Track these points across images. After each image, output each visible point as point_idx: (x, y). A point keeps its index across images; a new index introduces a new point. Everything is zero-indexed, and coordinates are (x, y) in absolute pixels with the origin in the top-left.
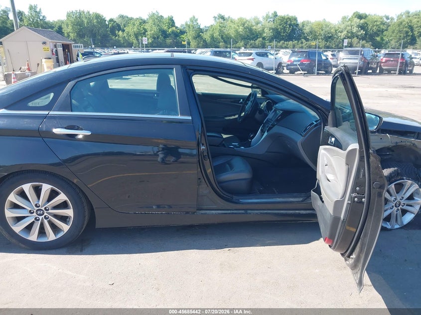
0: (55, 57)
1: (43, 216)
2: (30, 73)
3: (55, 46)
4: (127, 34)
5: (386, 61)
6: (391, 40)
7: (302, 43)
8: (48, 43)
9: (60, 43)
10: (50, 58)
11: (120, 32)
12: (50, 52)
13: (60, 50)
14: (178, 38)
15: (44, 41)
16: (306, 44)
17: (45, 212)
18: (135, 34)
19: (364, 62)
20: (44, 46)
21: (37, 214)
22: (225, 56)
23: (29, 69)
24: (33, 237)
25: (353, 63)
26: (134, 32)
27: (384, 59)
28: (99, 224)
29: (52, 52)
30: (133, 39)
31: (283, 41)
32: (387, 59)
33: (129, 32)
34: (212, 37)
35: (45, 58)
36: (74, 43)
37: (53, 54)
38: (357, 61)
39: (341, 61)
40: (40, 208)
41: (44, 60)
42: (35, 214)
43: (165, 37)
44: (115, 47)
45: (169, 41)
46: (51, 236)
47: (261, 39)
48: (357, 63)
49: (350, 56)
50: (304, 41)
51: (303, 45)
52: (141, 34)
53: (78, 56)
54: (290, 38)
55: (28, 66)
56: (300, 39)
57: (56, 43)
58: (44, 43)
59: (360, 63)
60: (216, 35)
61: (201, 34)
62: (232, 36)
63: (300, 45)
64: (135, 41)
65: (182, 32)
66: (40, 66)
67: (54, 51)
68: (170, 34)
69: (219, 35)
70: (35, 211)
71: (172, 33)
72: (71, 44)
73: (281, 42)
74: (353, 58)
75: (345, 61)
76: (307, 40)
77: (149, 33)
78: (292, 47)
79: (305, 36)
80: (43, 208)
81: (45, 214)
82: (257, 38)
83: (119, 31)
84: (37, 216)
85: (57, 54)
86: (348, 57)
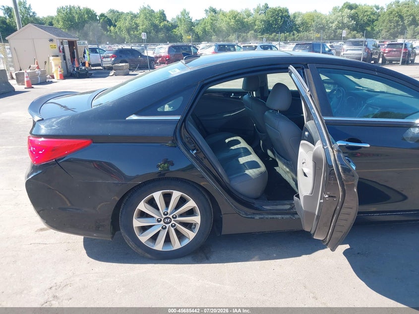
0: (62, 54)
1: (170, 224)
2: (40, 72)
3: (62, 43)
4: (119, 29)
5: (390, 51)
6: (382, 30)
7: (294, 35)
8: (55, 40)
9: (66, 40)
10: (57, 56)
11: (112, 27)
12: (57, 49)
13: (66, 47)
14: (170, 32)
15: (51, 38)
16: (298, 36)
17: (173, 219)
18: (127, 29)
19: (368, 53)
20: (51, 43)
21: (165, 223)
22: (229, 50)
23: (38, 68)
24: (159, 246)
25: (357, 54)
26: (126, 27)
27: (387, 49)
28: (226, 230)
29: (60, 49)
30: (124, 34)
31: (275, 33)
32: (390, 49)
33: (120, 28)
34: (204, 31)
35: (53, 56)
36: (79, 40)
37: (60, 51)
38: (361, 52)
39: (345, 52)
40: (168, 216)
41: (51, 58)
42: (162, 222)
43: (157, 32)
44: (108, 43)
45: (161, 35)
46: (177, 245)
47: (253, 32)
48: (361, 54)
49: (353, 47)
50: (295, 32)
51: (295, 36)
52: (133, 29)
53: (85, 53)
54: (281, 30)
55: (37, 64)
56: (292, 31)
57: (62, 40)
58: (51, 40)
59: (364, 54)
60: (208, 28)
61: (193, 27)
62: (224, 29)
63: (292, 37)
64: (127, 36)
65: (174, 26)
66: (47, 63)
67: (61, 48)
68: (162, 29)
69: (211, 29)
70: (163, 219)
71: (164, 27)
72: (76, 41)
73: (273, 34)
74: (356, 49)
75: (349, 52)
76: (298, 31)
77: (141, 27)
78: (283, 39)
79: (296, 28)
80: (171, 216)
81: (173, 222)
82: (249, 31)
83: (110, 26)
84: (165, 224)
85: (64, 52)
86: (351, 49)
